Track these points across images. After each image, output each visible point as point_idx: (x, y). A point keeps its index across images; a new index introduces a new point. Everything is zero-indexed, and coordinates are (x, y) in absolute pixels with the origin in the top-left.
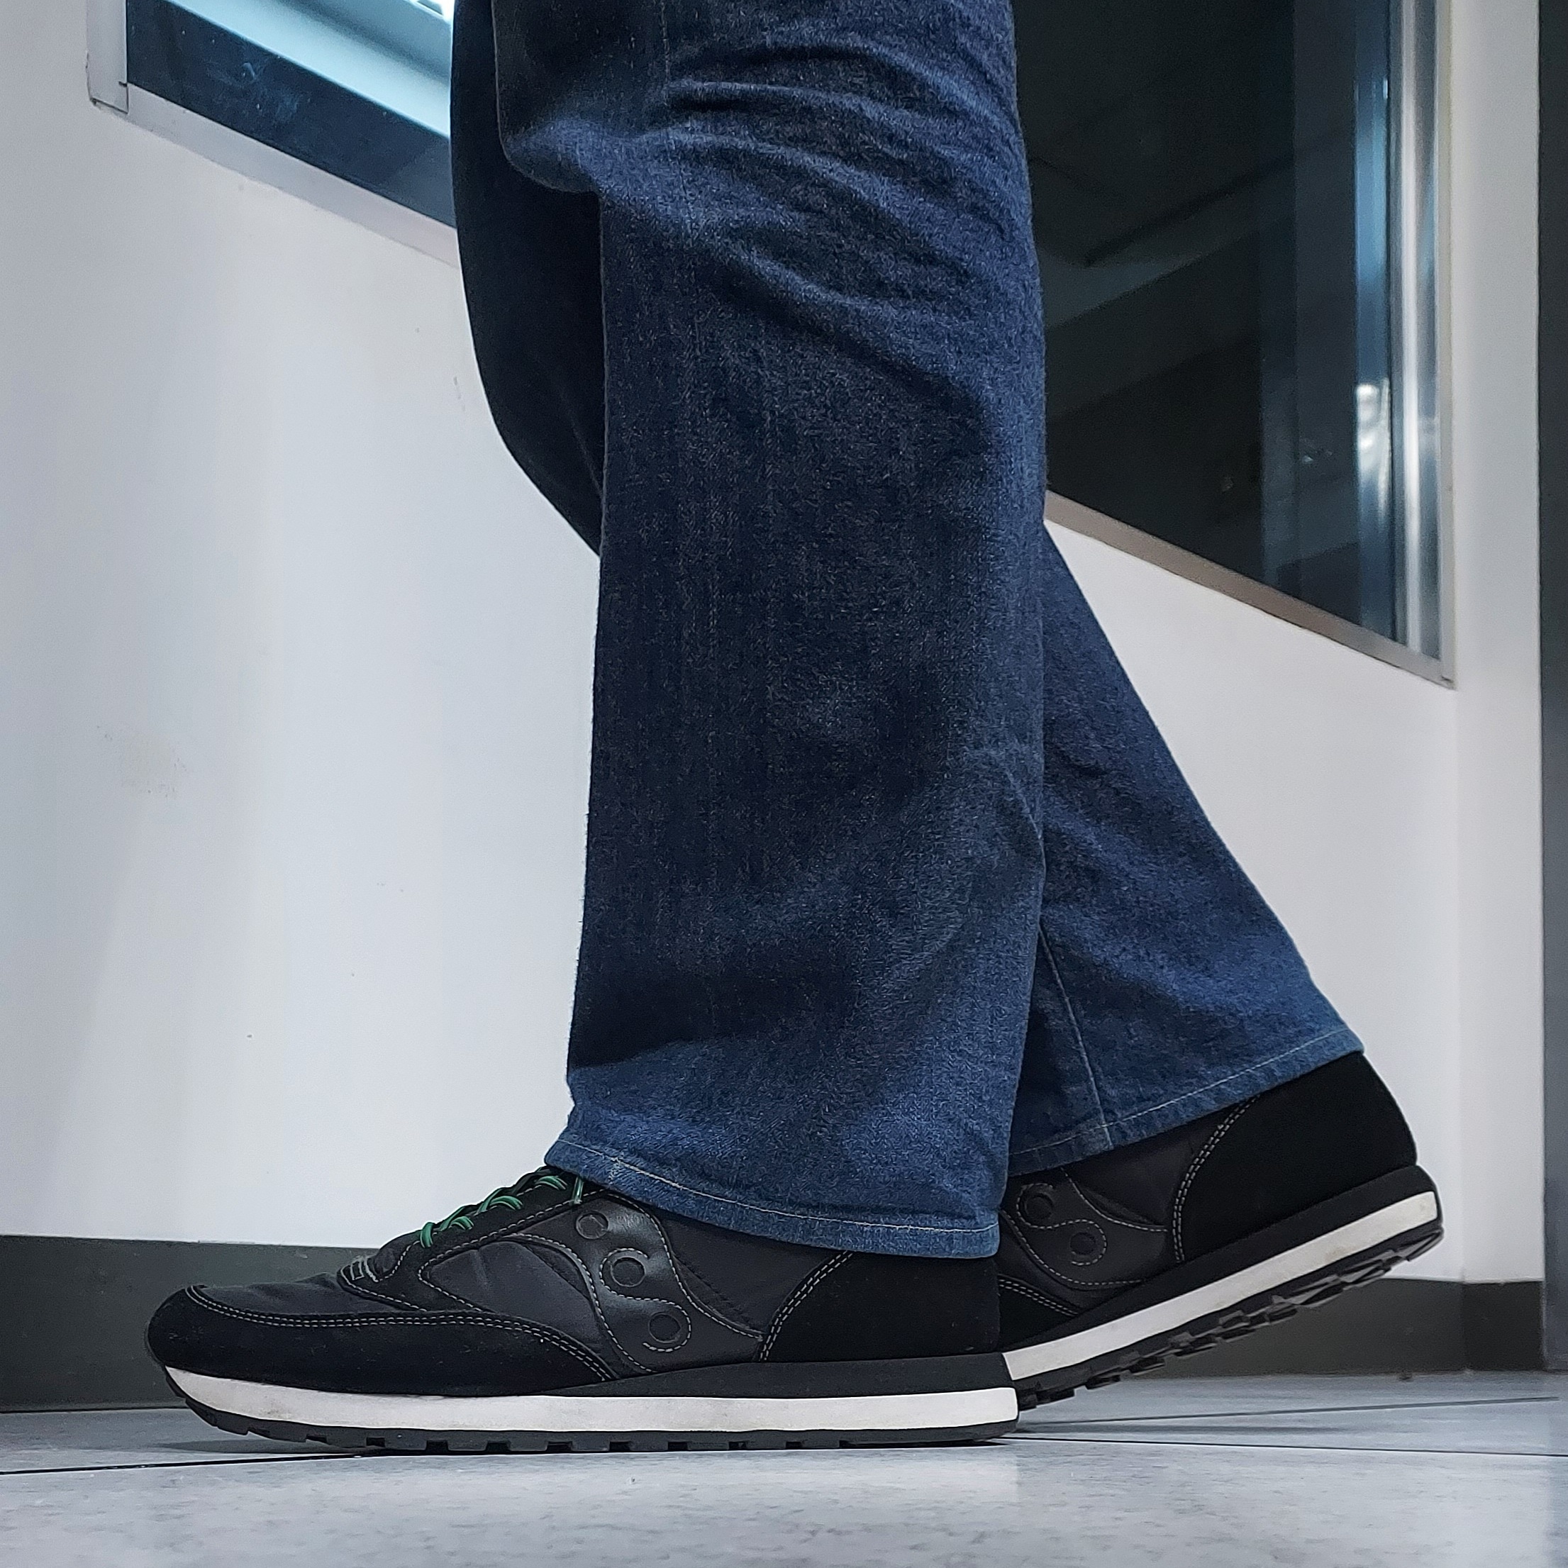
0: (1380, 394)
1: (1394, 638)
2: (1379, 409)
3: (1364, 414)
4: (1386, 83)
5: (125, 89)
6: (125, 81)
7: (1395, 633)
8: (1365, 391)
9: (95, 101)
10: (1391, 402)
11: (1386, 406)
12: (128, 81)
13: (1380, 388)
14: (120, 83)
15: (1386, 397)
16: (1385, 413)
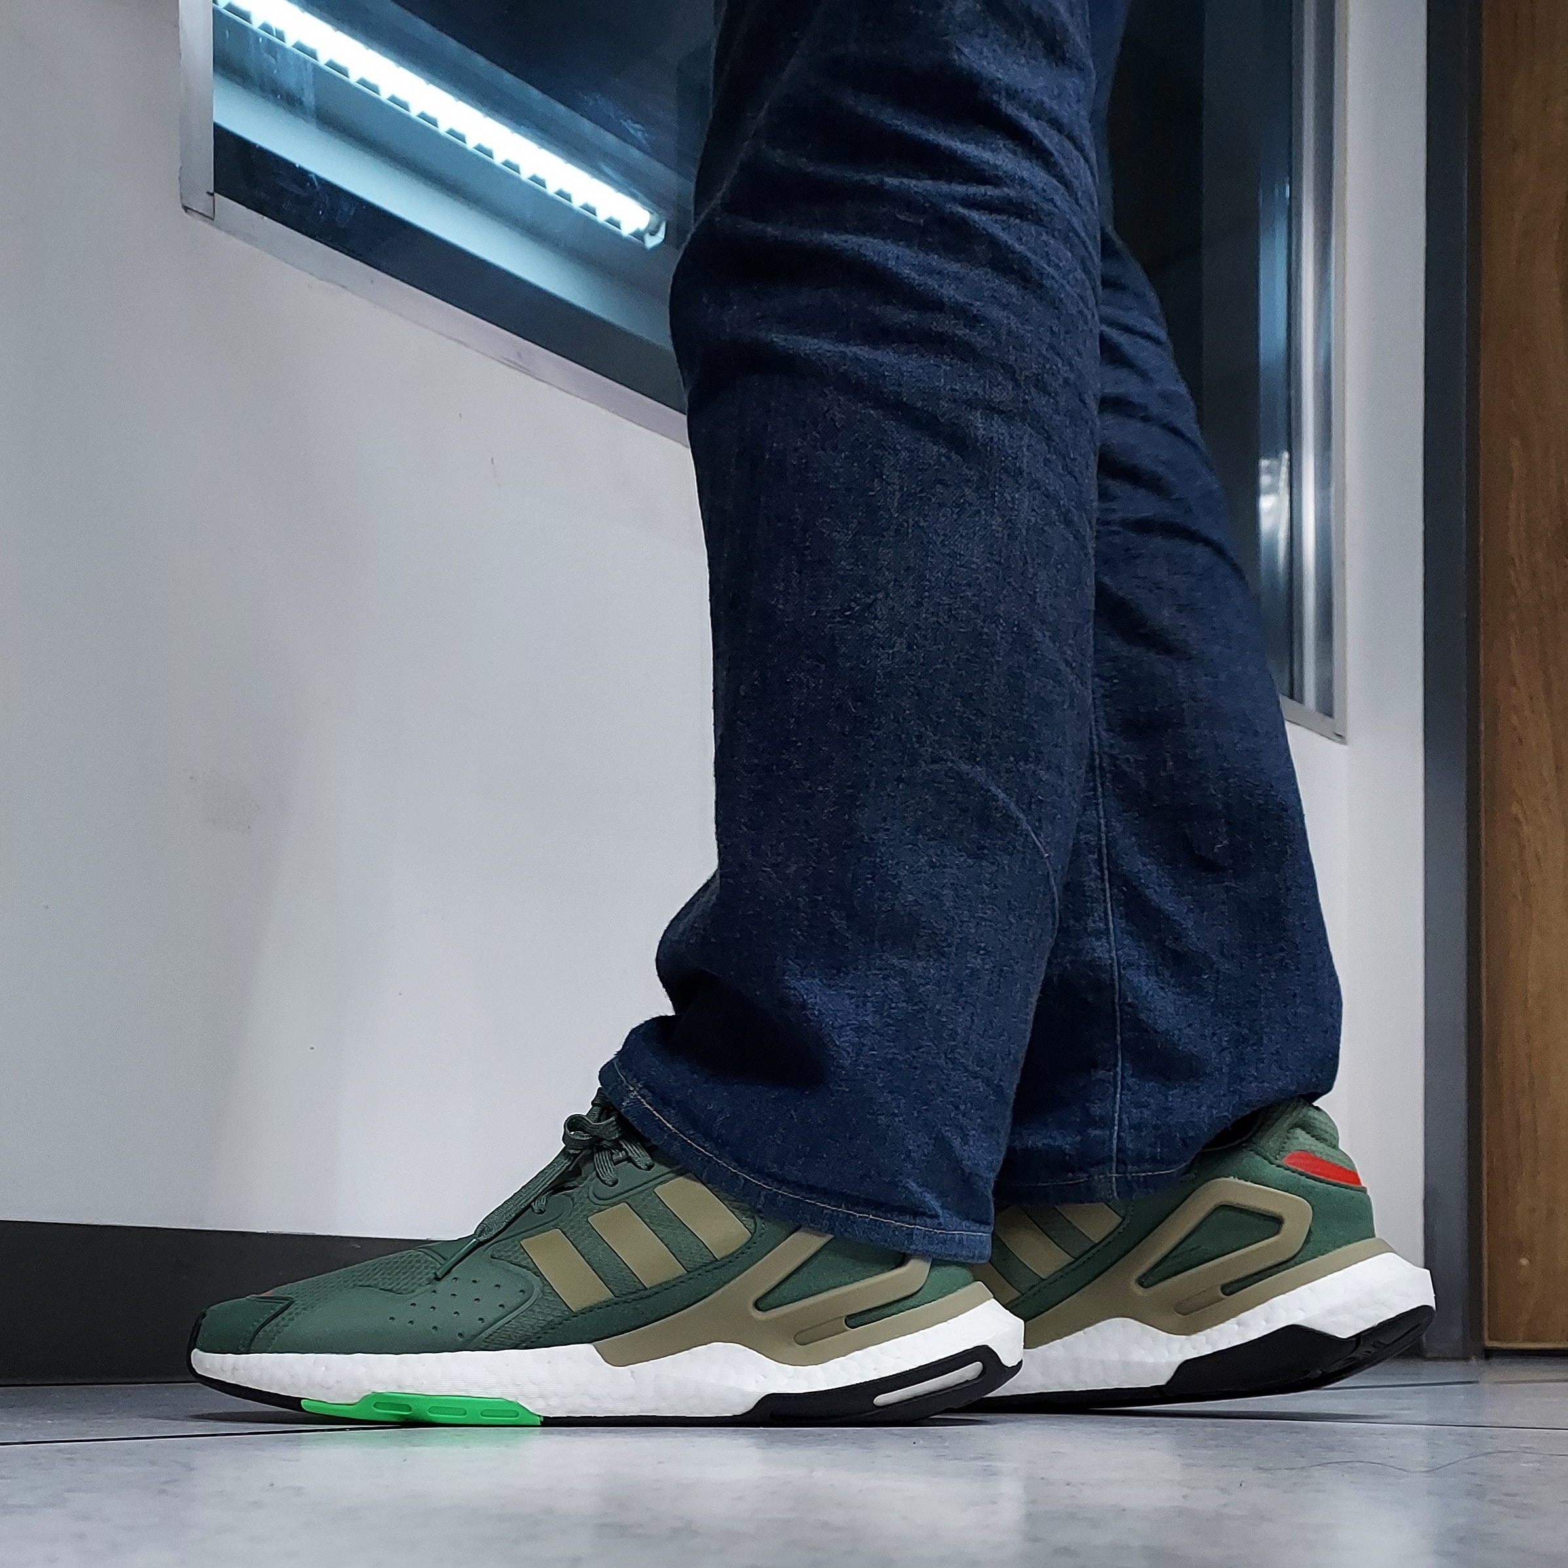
1: (1291, 696)
4: (1288, 188)
5: (211, 197)
6: (212, 191)
7: (1294, 692)
9: (186, 208)
10: (1291, 475)
11: (1285, 477)
12: (215, 191)
13: (1280, 460)
14: (208, 193)
16: (1284, 483)
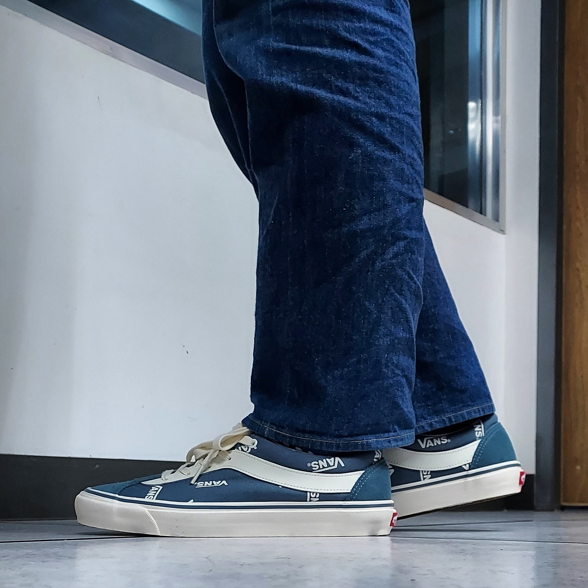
0: (477, 106)
3: (471, 115)
7: (482, 211)
8: (471, 105)
10: (482, 109)
11: (480, 111)
15: (480, 108)
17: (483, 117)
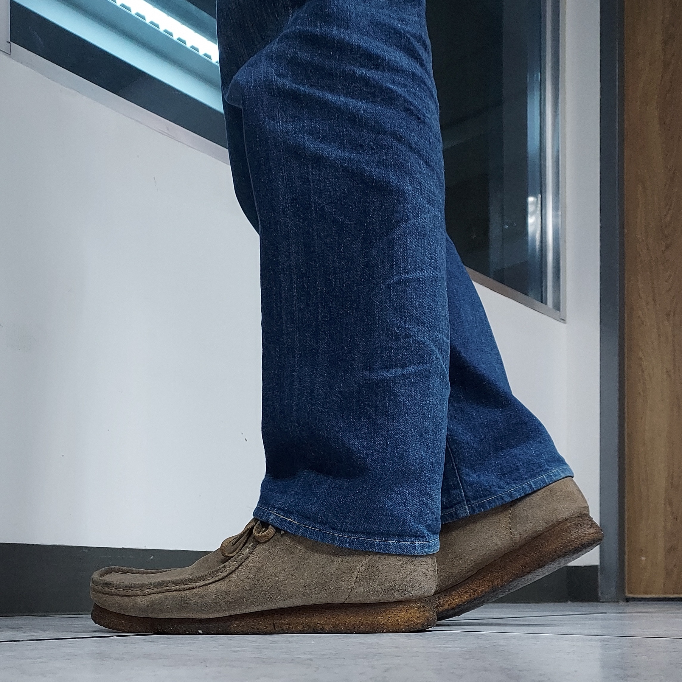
0: (537, 201)
1: (542, 302)
2: (536, 207)
5: (9, 44)
7: (543, 300)
8: (531, 199)
10: (542, 204)
11: (539, 205)
12: (11, 41)
13: (537, 198)
14: (7, 42)
15: (539, 202)
16: (539, 209)
17: (543, 212)
